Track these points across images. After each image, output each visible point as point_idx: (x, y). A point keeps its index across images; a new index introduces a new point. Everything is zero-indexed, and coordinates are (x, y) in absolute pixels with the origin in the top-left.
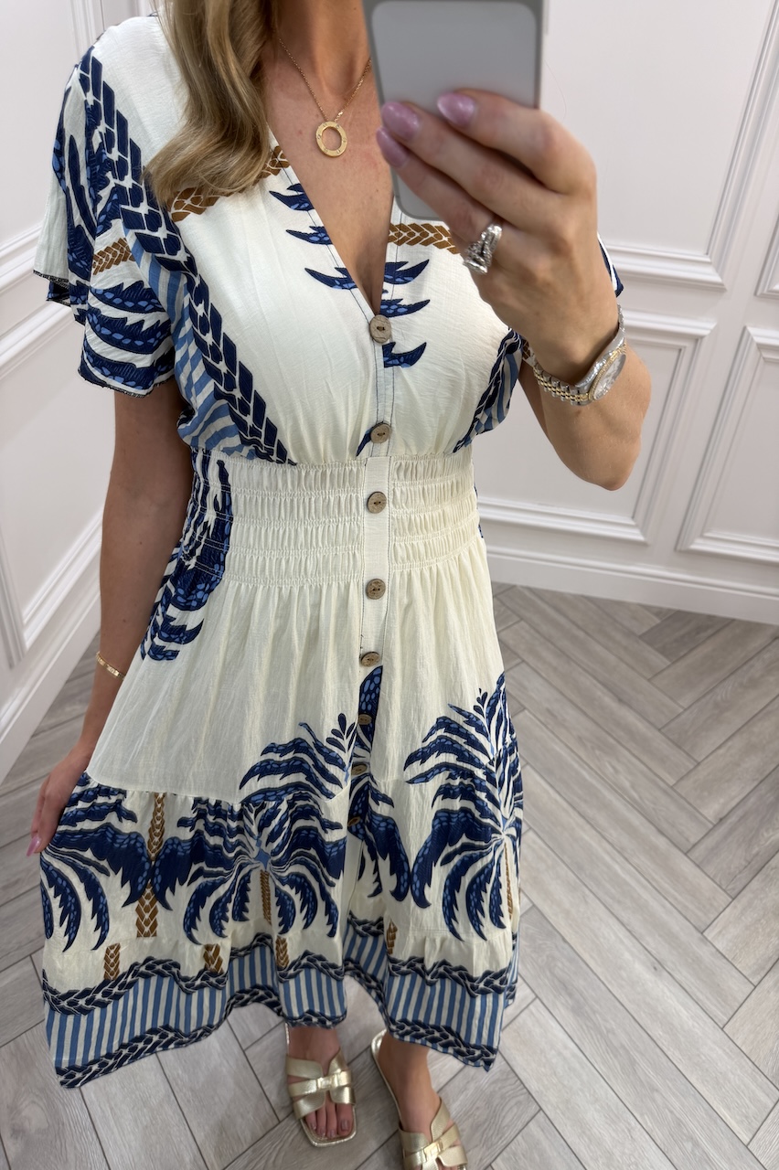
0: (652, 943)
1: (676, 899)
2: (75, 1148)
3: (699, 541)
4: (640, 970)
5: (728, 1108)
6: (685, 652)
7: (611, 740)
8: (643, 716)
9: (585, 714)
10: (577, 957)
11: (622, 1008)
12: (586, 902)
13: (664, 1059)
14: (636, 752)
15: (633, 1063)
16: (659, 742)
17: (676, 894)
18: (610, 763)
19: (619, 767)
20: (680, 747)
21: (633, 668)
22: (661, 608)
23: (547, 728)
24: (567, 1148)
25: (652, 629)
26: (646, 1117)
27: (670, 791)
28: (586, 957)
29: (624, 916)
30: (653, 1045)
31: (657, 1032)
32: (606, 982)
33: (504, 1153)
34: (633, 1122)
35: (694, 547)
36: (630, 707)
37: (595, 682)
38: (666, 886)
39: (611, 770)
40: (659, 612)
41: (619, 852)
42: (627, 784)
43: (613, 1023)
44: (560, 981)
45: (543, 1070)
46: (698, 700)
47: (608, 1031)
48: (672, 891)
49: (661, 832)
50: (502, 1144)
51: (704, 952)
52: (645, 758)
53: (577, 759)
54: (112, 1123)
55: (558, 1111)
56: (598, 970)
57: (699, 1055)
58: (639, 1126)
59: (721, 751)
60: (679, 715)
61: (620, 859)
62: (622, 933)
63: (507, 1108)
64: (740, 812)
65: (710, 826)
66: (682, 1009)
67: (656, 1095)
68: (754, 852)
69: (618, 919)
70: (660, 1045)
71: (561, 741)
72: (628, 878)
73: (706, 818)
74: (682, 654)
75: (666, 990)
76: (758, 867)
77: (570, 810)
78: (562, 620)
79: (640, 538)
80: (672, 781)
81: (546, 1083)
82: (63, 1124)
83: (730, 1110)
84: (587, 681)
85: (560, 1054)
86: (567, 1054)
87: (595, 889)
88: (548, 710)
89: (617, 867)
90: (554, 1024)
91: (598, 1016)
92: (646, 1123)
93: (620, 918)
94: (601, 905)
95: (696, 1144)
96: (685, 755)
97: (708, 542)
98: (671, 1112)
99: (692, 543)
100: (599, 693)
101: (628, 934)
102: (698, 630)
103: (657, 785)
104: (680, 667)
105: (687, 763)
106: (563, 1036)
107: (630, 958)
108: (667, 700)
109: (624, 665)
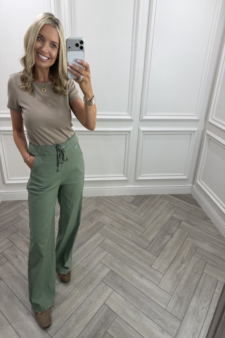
0: (140, 271)
3: (139, 177)
4: (138, 278)
5: (160, 302)
6: (141, 204)
7: (126, 228)
8: (132, 220)
9: (119, 223)
10: (123, 279)
11: (134, 287)
12: (123, 266)
13: (145, 296)
14: (132, 229)
15: (138, 299)
16: (137, 226)
17: (145, 260)
18: (126, 233)
19: (128, 233)
20: (142, 226)
21: (129, 210)
23: (110, 228)
24: (125, 322)
25: (133, 200)
27: (141, 236)
28: (125, 278)
29: (133, 267)
30: (142, 293)
31: (143, 290)
32: (130, 283)
33: (110, 328)
34: (139, 312)
35: (138, 179)
36: (129, 219)
37: (121, 215)
38: (142, 258)
40: (134, 196)
42: (130, 237)
43: (132, 291)
44: (119, 285)
45: (117, 306)
46: (145, 214)
47: (131, 293)
49: (139, 246)
50: (109, 326)
51: (152, 270)
52: (134, 230)
53: (118, 234)
55: (121, 314)
56: (128, 280)
57: (153, 293)
58: (141, 312)
59: (151, 225)
60: (141, 219)
61: (130, 254)
62: (133, 271)
63: (109, 317)
64: (157, 238)
65: (151, 242)
67: (144, 305)
68: (161, 246)
70: (144, 293)
71: (114, 231)
72: (133, 258)
73: (149, 241)
74: (140, 205)
75: (144, 281)
76: (162, 249)
77: (118, 246)
78: (112, 202)
79: (126, 179)
80: (141, 234)
81: (118, 309)
83: (161, 302)
84: (119, 215)
85: (121, 301)
86: (122, 301)
87: (125, 263)
88: (110, 224)
89: (130, 256)
90: (119, 295)
91: (129, 291)
92: (143, 311)
93: (132, 267)
94: (127, 266)
95: (154, 312)
97: (141, 177)
98: (148, 307)
100: (122, 217)
102: (143, 199)
103: (137, 235)
104: (140, 208)
105: (144, 229)
106: (121, 297)
107: (135, 276)
108: (138, 216)
109: (127, 210)
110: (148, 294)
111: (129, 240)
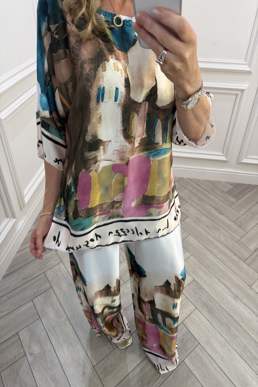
0: (234, 290)
1: (241, 276)
2: (50, 358)
3: (244, 159)
4: (230, 299)
6: (241, 196)
7: (218, 226)
8: (228, 218)
9: (208, 218)
10: (209, 296)
11: (224, 311)
12: (211, 278)
13: (239, 327)
14: (226, 230)
15: (229, 328)
16: (234, 226)
17: (242, 275)
18: (217, 233)
19: (220, 234)
20: (241, 227)
21: (224, 203)
22: (233, 183)
23: (196, 223)
24: (209, 355)
25: (230, 189)
26: (234, 345)
27: (238, 241)
29: (224, 282)
30: (235, 322)
31: (237, 318)
32: (219, 303)
33: (188, 357)
34: (230, 346)
35: (243, 161)
36: (224, 215)
37: (211, 207)
38: (238, 272)
39: (218, 236)
40: (232, 184)
41: (221, 262)
42: (223, 240)
43: (222, 315)
44: (204, 303)
45: (199, 331)
46: (246, 212)
47: (220, 318)
48: (240, 274)
49: (235, 255)
50: (187, 354)
51: (252, 293)
52: (229, 231)
53: (207, 232)
54: (61, 351)
55: (205, 344)
56: (216, 299)
57: (251, 325)
58: (232, 348)
59: (255, 228)
60: (240, 217)
61: (222, 264)
62: (224, 287)
63: (188, 343)
65: (252, 252)
66: (245, 311)
67: (237, 338)
69: (222, 283)
70: (238, 322)
71: (201, 227)
72: (225, 270)
73: (250, 250)
74: (240, 197)
75: (239, 305)
77: (205, 249)
78: (200, 188)
79: (225, 159)
80: (238, 239)
81: (200, 335)
82: (45, 351)
84: (208, 207)
85: (205, 326)
86: (207, 326)
87: (214, 274)
88: (196, 217)
89: (221, 266)
90: (202, 316)
91: (217, 314)
92: (234, 347)
93: (223, 282)
94: (217, 279)
95: (251, 353)
96: (243, 230)
97: (248, 160)
98: (242, 343)
99: (243, 160)
100: (213, 211)
101: (226, 287)
102: (246, 189)
103: (233, 240)
104: (240, 201)
105: (244, 232)
106: (205, 320)
107: (227, 295)
108: (236, 212)
109: (221, 202)
110: (244, 325)
111: (222, 245)
